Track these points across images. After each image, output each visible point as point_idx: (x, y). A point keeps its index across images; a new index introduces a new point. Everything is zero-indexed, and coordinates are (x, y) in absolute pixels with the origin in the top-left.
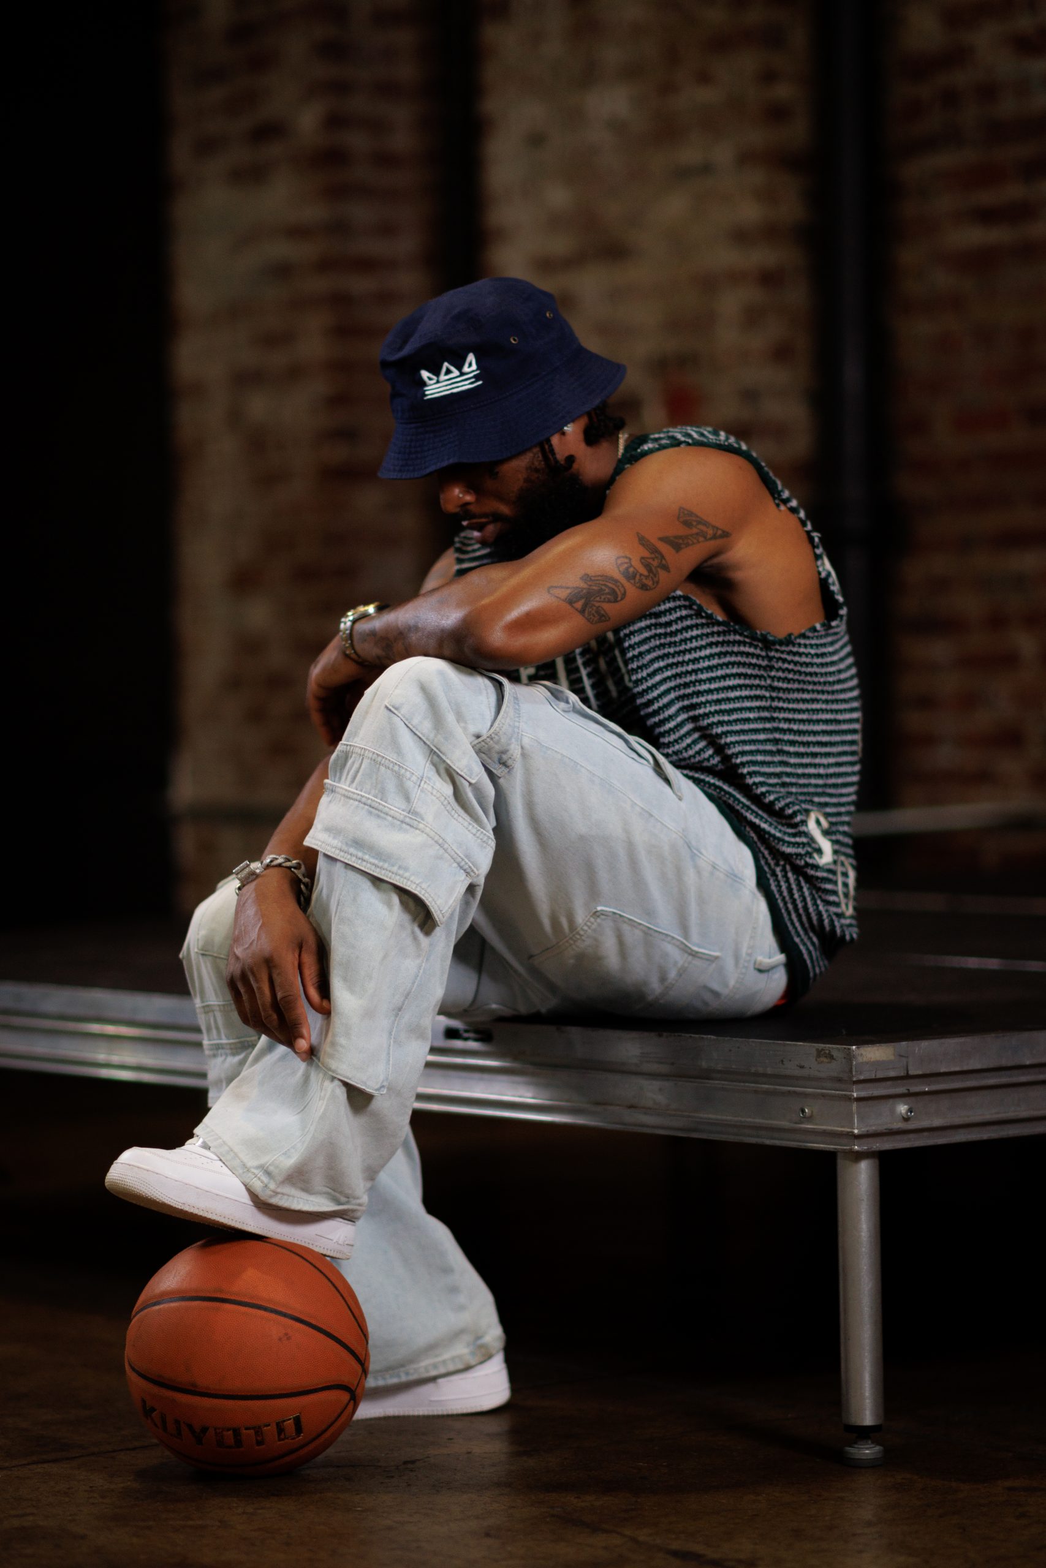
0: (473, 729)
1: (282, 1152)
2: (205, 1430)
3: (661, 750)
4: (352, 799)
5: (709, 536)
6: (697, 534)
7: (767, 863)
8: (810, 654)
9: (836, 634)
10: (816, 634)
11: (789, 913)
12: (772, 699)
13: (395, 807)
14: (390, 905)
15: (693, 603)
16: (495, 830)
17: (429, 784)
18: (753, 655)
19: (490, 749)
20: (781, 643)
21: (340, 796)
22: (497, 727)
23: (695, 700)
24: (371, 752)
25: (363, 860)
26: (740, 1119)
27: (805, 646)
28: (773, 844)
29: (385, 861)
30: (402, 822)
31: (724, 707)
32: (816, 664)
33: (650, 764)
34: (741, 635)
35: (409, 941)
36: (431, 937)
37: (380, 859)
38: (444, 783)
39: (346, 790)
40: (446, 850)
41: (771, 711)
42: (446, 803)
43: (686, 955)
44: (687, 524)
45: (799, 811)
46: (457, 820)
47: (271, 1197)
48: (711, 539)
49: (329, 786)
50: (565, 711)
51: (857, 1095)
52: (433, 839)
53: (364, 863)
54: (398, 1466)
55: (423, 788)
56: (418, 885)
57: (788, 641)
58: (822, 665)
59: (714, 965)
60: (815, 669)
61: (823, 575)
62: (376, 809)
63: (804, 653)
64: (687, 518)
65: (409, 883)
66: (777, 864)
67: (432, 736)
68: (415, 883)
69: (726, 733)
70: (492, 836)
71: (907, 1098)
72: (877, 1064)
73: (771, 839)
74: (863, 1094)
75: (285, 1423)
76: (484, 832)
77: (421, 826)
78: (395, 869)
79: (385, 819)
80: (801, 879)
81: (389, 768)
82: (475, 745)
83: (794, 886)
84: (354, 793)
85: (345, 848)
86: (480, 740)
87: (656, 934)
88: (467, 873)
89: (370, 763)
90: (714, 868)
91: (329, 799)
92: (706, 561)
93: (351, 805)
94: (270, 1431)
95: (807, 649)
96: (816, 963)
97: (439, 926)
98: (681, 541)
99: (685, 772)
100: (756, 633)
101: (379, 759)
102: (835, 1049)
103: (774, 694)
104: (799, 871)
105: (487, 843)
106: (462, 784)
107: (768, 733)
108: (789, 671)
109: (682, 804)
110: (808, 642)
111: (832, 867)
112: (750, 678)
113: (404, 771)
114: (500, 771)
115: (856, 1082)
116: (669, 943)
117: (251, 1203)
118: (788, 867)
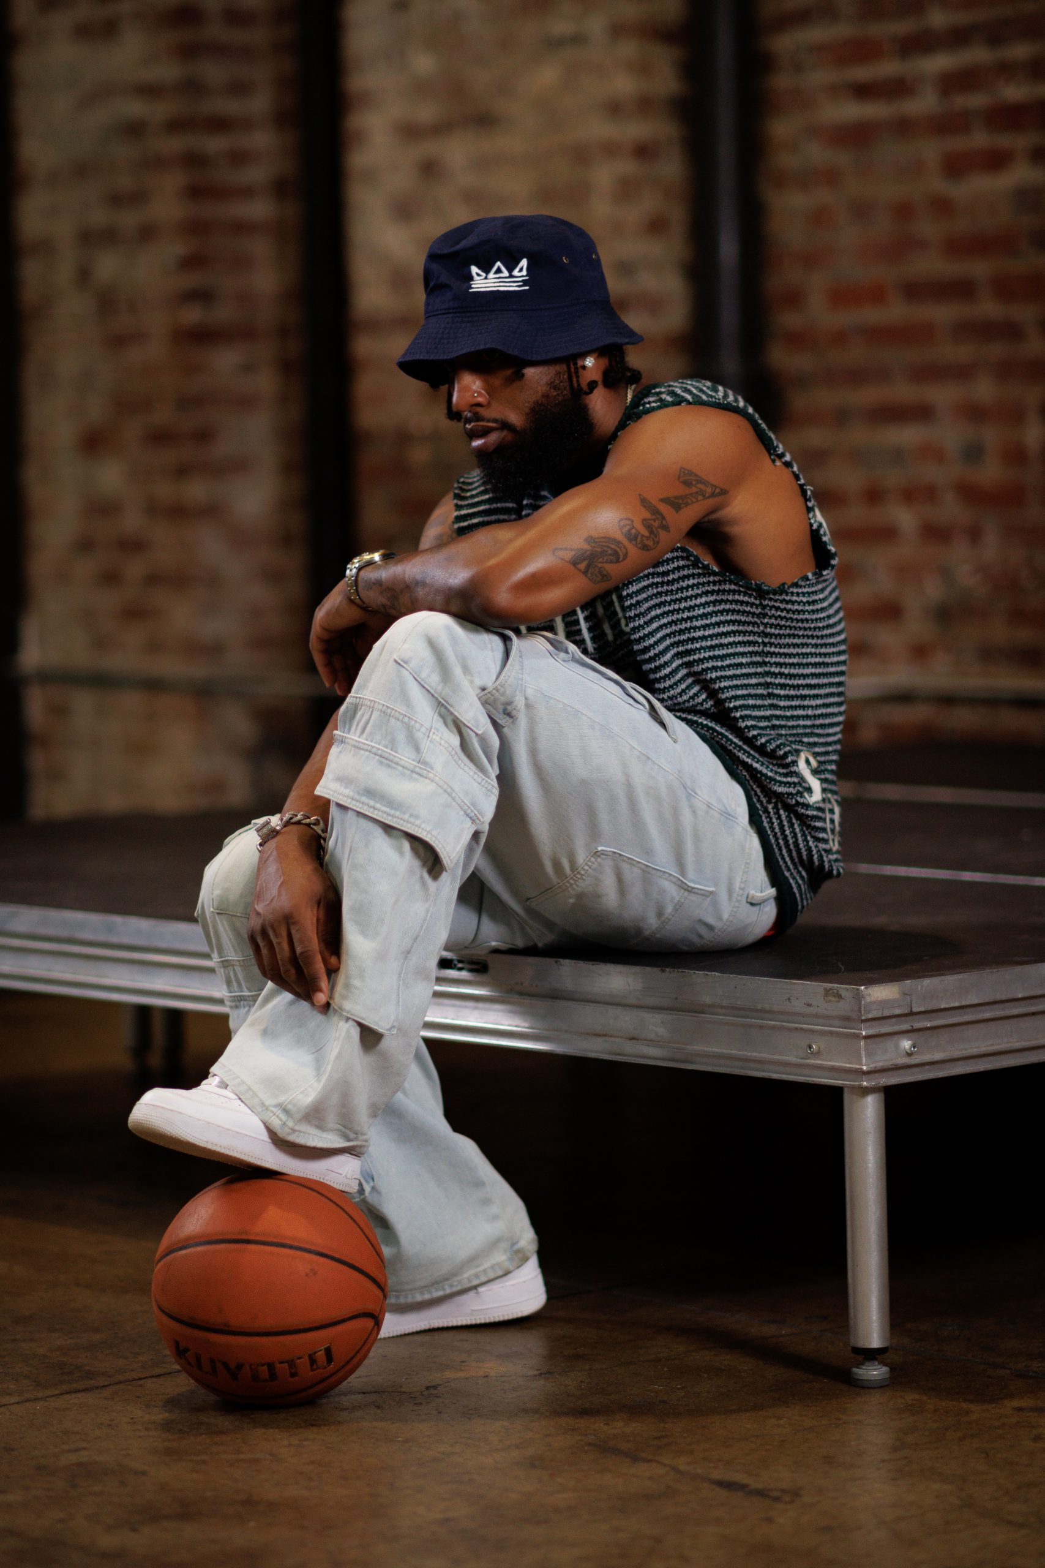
0: (479, 682)
1: (300, 1091)
2: (240, 1366)
3: (656, 695)
4: (363, 749)
5: (707, 495)
6: (697, 493)
7: (759, 800)
8: (802, 601)
9: (825, 581)
10: (808, 583)
11: (780, 849)
12: (765, 644)
13: (406, 757)
14: (401, 853)
15: (690, 554)
16: (498, 777)
17: (437, 735)
18: (747, 603)
19: (495, 700)
20: (775, 593)
21: (350, 747)
22: (503, 679)
23: (689, 646)
24: (381, 704)
25: (374, 808)
26: (745, 1053)
27: (798, 594)
28: (765, 783)
29: (396, 809)
30: (413, 771)
31: (717, 653)
32: (807, 611)
33: (646, 709)
34: (735, 584)
35: (418, 886)
36: (438, 882)
37: (392, 808)
38: (451, 734)
39: (356, 741)
40: (453, 799)
41: (763, 656)
42: (453, 753)
43: (682, 891)
44: (687, 484)
45: (790, 752)
46: (463, 769)
47: (289, 1134)
48: (709, 497)
49: (338, 738)
50: (564, 661)
51: (866, 1033)
52: (442, 788)
53: (376, 812)
54: (421, 1392)
55: (432, 739)
56: (428, 832)
57: (782, 590)
58: (813, 612)
59: (709, 899)
60: (807, 616)
61: (815, 526)
62: (386, 759)
63: (796, 601)
64: (687, 478)
65: (420, 830)
66: (769, 802)
67: (440, 688)
68: (426, 830)
69: (720, 678)
70: (496, 785)
71: (910, 1034)
72: (884, 1003)
73: (763, 778)
74: (871, 1032)
75: (316, 1354)
76: (489, 781)
77: (431, 775)
78: (406, 817)
79: (394, 768)
80: (792, 815)
81: (398, 720)
82: (481, 697)
83: (785, 823)
84: (365, 744)
85: (357, 797)
86: (486, 692)
87: (654, 872)
88: (473, 820)
89: (380, 715)
90: (709, 807)
91: (339, 750)
92: (704, 517)
93: (362, 755)
94: (303, 1363)
95: (799, 597)
96: (804, 896)
97: (446, 871)
98: (680, 501)
99: (678, 714)
100: (752, 583)
101: (389, 711)
102: (844, 989)
103: (766, 640)
104: (789, 809)
105: (491, 792)
106: (468, 735)
107: (759, 678)
108: (782, 618)
109: (678, 746)
110: (800, 591)
111: (821, 805)
112: (744, 625)
113: (413, 722)
114: (505, 720)
115: (863, 1021)
116: (666, 879)
117: (269, 1140)
118: (780, 806)
